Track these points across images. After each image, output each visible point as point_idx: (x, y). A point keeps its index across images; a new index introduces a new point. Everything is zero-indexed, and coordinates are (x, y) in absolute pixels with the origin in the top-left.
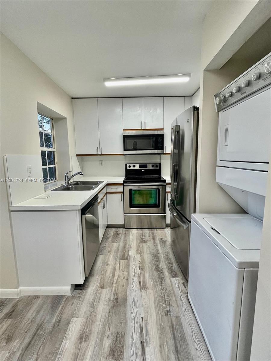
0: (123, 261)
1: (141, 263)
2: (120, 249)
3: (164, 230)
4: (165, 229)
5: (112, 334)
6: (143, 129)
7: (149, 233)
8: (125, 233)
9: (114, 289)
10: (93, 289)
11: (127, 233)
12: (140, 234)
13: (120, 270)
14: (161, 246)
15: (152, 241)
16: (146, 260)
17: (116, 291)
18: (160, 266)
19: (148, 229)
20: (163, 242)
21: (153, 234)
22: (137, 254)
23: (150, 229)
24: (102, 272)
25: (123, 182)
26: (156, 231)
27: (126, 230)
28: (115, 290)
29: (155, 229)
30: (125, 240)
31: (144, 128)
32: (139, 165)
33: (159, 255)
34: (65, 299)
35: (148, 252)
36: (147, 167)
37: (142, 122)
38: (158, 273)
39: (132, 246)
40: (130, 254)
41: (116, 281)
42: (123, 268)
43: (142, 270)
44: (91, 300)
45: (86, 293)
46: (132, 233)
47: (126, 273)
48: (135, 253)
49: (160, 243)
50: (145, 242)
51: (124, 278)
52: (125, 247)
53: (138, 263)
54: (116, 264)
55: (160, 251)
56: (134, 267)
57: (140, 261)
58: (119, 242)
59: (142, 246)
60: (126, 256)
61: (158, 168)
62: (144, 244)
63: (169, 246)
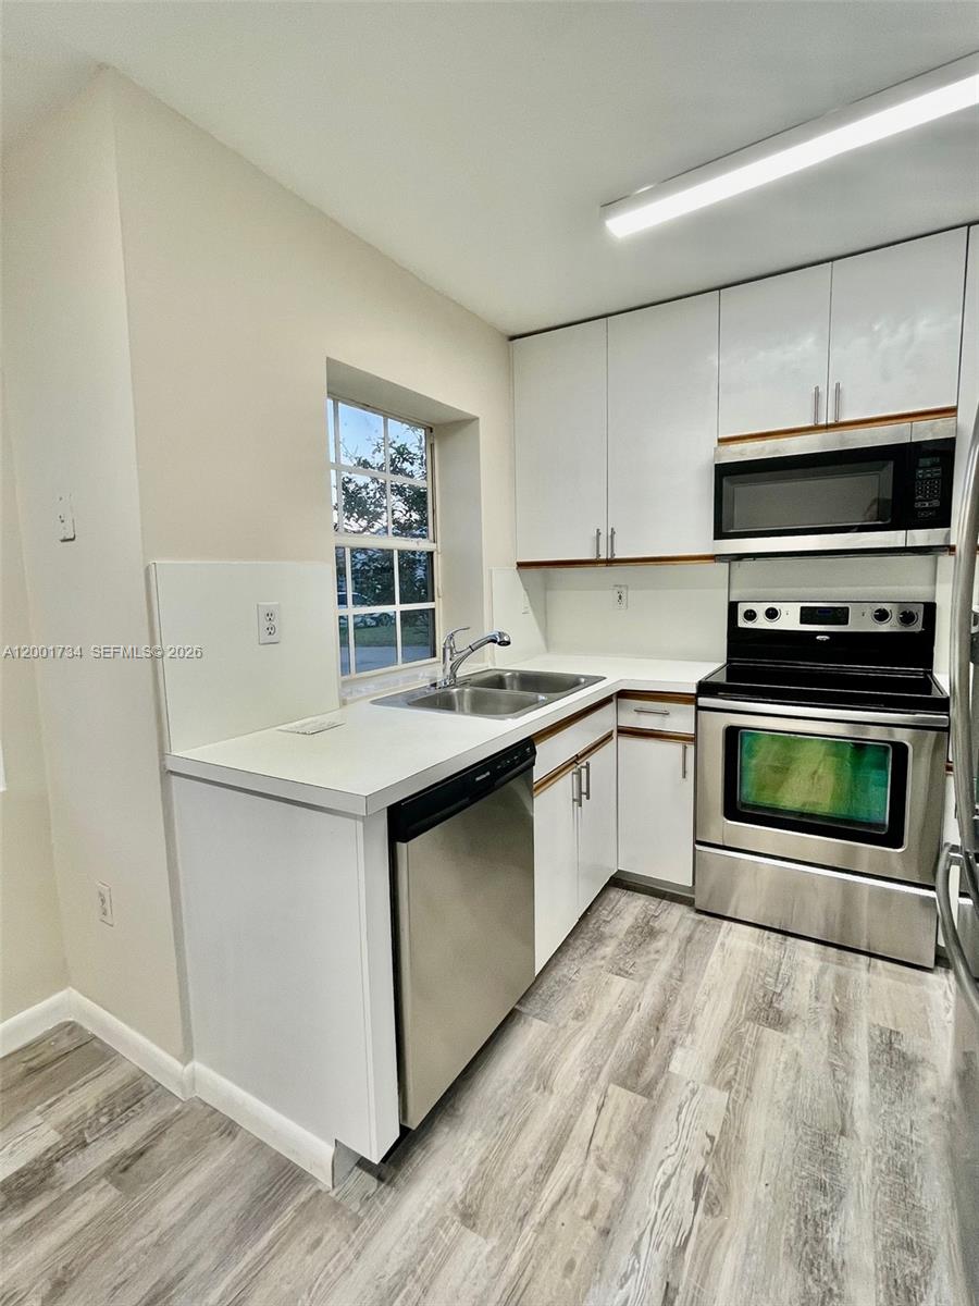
0: (621, 1098)
1: (717, 1152)
2: (635, 1016)
3: (921, 982)
4: (929, 976)
6: (827, 427)
7: (823, 972)
8: (689, 939)
9: (516, 1257)
10: (428, 1205)
11: (697, 936)
12: (765, 965)
13: (592, 1147)
14: (873, 1087)
15: (826, 1027)
16: (754, 1148)
17: (523, 1282)
18: (834, 1236)
19: (820, 947)
20: (895, 1061)
21: (841, 983)
22: (712, 1081)
23: (832, 951)
25: (694, 691)
26: (864, 975)
27: (700, 921)
28: (521, 1272)
29: (863, 958)
30: (676, 974)
31: (831, 421)
32: (802, 608)
33: (844, 1146)
34: (303, 1197)
35: (782, 1095)
36: (846, 623)
37: (822, 390)
38: (807, 1292)
39: (699, 1021)
40: (675, 1066)
41: (547, 1207)
42: (612, 1142)
43: (709, 1210)
44: (391, 1269)
45: (392, 1209)
46: (723, 944)
47: (612, 1185)
48: (705, 1072)
49: (872, 1063)
50: (779, 1021)
51: (590, 1215)
52: (659, 1018)
53: (699, 1143)
54: (581, 1100)
55: (862, 1125)
56: (668, 1167)
57: (712, 1139)
58: (644, 979)
59: (757, 1044)
60: (650, 1071)
61: (917, 627)
62: (768, 1031)
63: (936, 1110)
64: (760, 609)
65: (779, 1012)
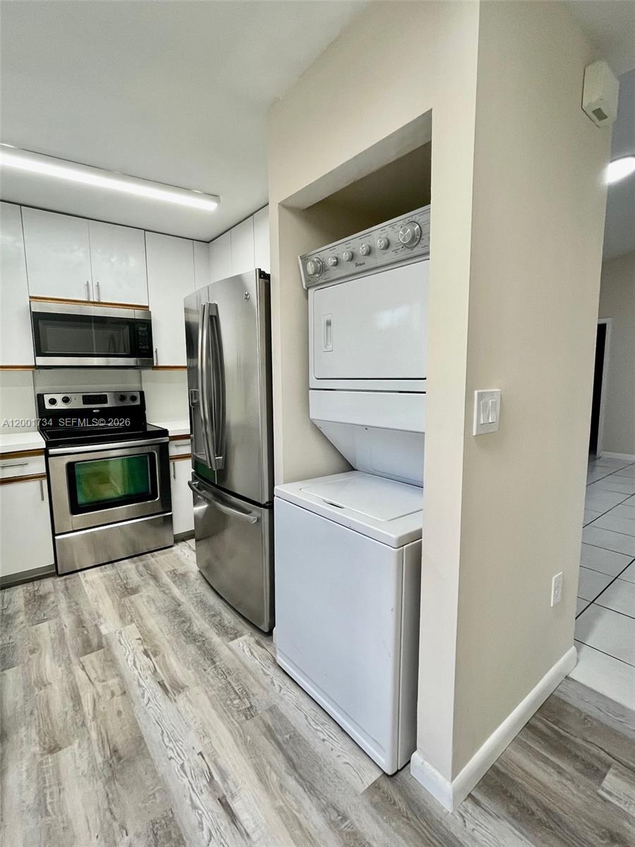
0: (92, 659)
1: (144, 640)
2: (67, 631)
3: (172, 551)
4: (173, 548)
5: (138, 835)
6: (94, 303)
7: (137, 567)
8: (67, 588)
9: (94, 735)
11: (69, 585)
12: (113, 578)
13: (92, 680)
14: (178, 588)
15: (152, 582)
16: (156, 629)
17: (104, 734)
18: (195, 629)
19: (130, 560)
20: (180, 577)
21: (147, 567)
22: (124, 624)
23: (135, 558)
24: (32, 713)
25: (45, 447)
26: (153, 560)
27: (65, 580)
28: (99, 733)
29: (149, 555)
30: (73, 604)
31: (95, 300)
32: (83, 396)
33: (182, 608)
35: (153, 610)
36: (106, 402)
37: (90, 283)
38: (198, 646)
39: (100, 612)
40: (104, 630)
41: (91, 712)
42: (100, 671)
43: (155, 655)
44: (30, 800)
46: (86, 581)
47: (113, 682)
48: (118, 624)
49: (174, 582)
50: (134, 591)
51: (113, 694)
52: (80, 623)
53: (135, 644)
54: (70, 672)
55: (183, 599)
56: (131, 658)
57: (140, 639)
58: (58, 615)
59: (132, 603)
60: (95, 641)
61: (138, 403)
62: (133, 597)
63: (199, 581)
64: (59, 398)
65: (132, 589)
